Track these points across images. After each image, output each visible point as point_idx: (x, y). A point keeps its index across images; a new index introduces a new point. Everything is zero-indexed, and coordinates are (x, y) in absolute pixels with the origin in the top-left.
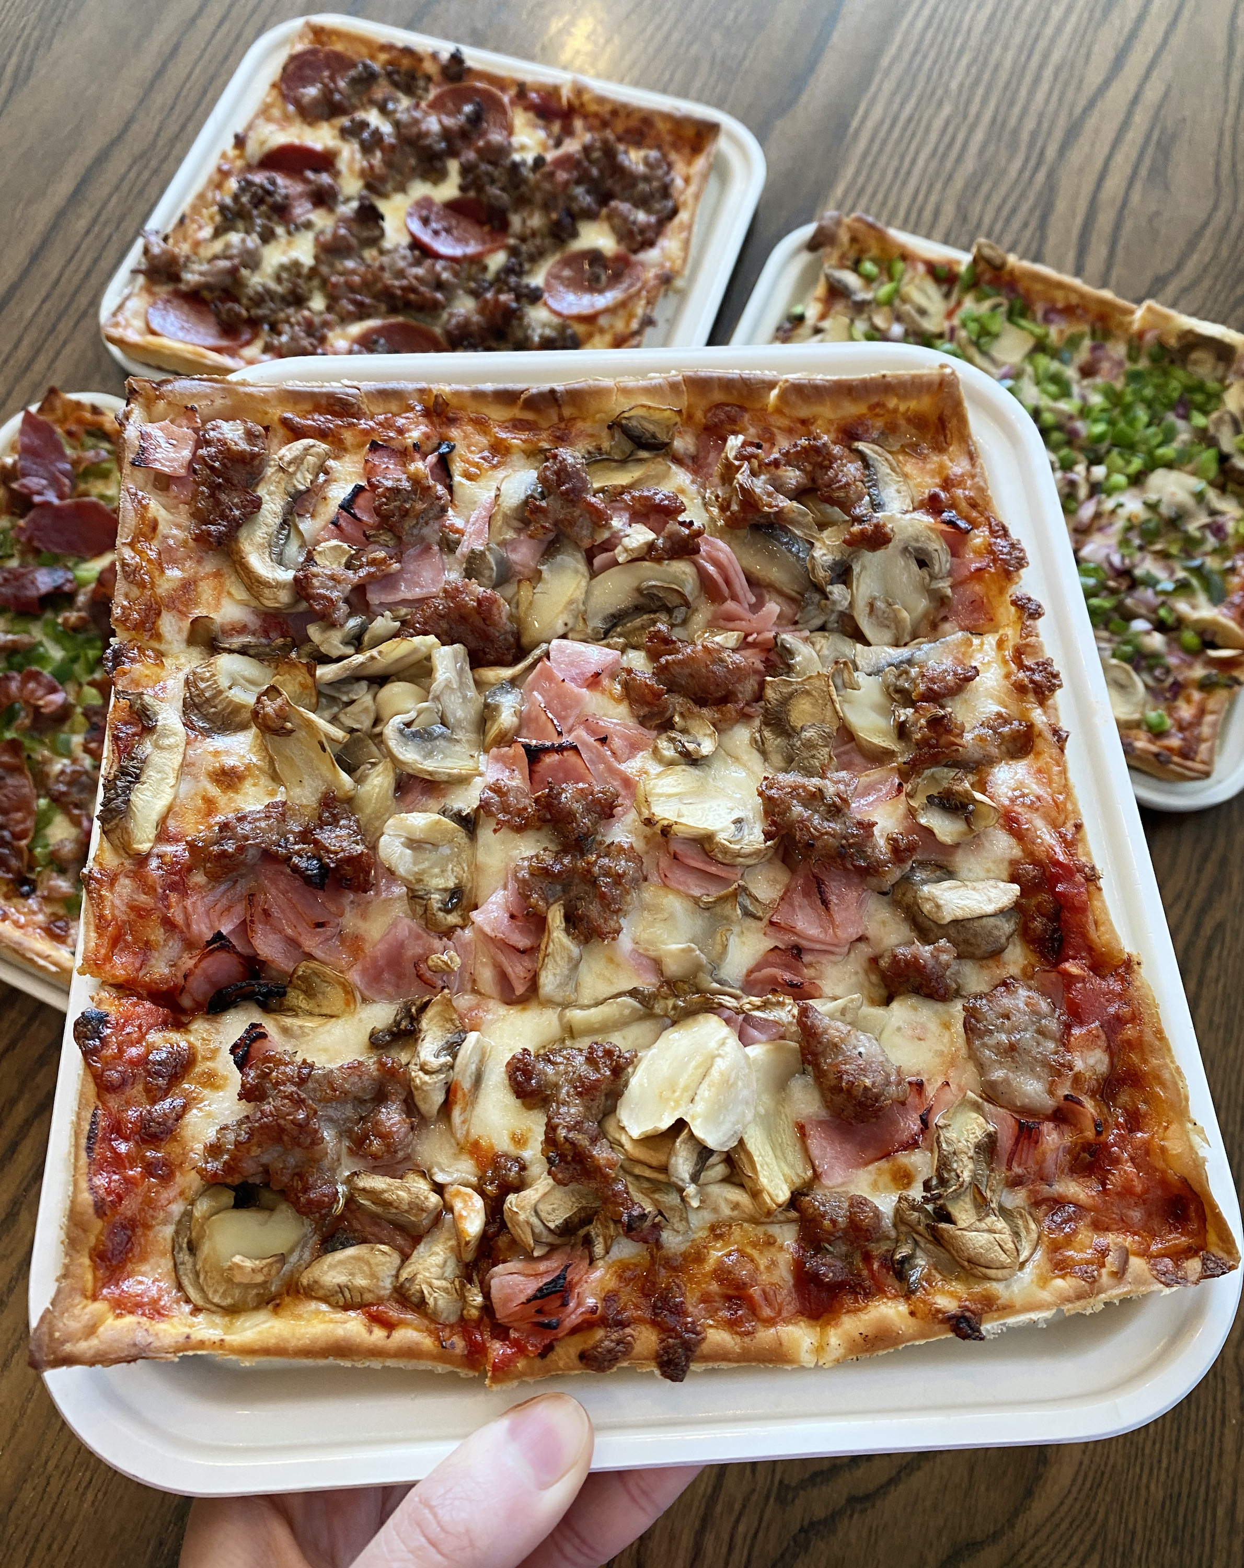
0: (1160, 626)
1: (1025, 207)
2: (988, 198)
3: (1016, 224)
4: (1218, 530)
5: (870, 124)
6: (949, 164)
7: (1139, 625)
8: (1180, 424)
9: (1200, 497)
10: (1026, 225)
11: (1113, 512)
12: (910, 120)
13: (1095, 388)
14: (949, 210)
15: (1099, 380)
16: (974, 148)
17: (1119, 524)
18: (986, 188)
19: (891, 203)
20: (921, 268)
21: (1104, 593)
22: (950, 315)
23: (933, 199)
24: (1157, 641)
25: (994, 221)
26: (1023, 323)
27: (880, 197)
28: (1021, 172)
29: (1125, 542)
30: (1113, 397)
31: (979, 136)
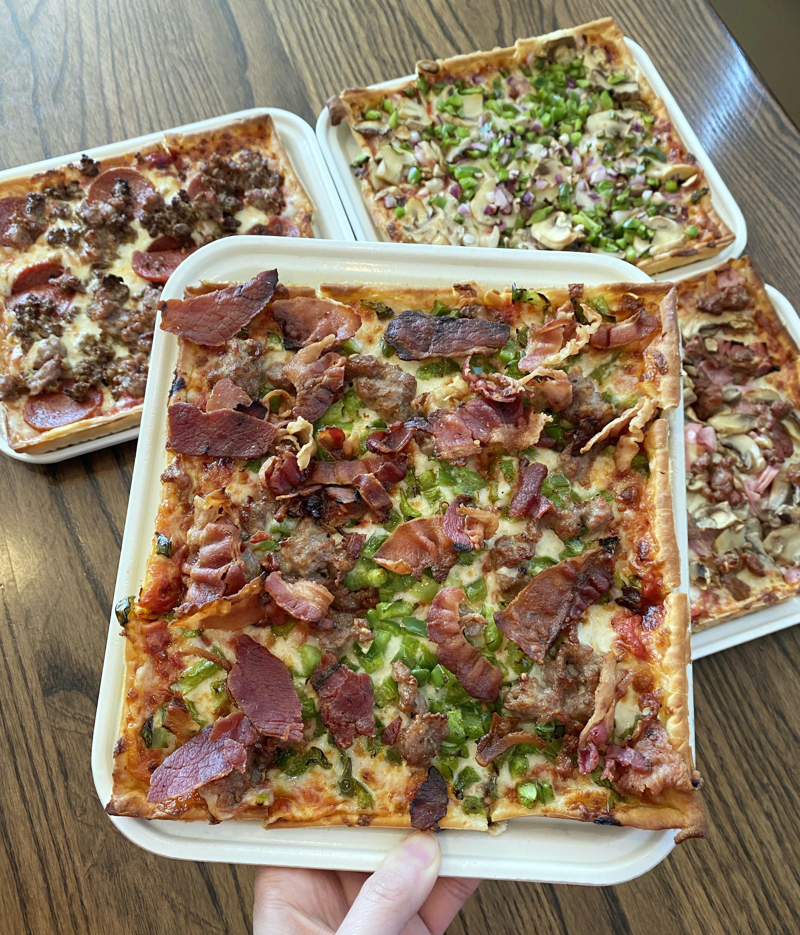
0: (654, 189)
1: (407, 37)
2: (385, 44)
3: (411, 49)
4: (637, 128)
5: (295, 45)
6: (351, 39)
7: (647, 194)
8: (577, 91)
9: (616, 118)
10: (415, 46)
11: (588, 151)
12: (312, 29)
13: (524, 101)
14: (373, 62)
15: (523, 96)
16: (356, 24)
17: (596, 156)
18: (380, 40)
19: (342, 78)
20: (398, 97)
21: (619, 191)
22: (429, 111)
23: (360, 62)
24: (658, 197)
25: (399, 54)
26: (468, 91)
27: (334, 78)
28: (388, 20)
29: (605, 163)
30: (537, 99)
31: (352, 16)
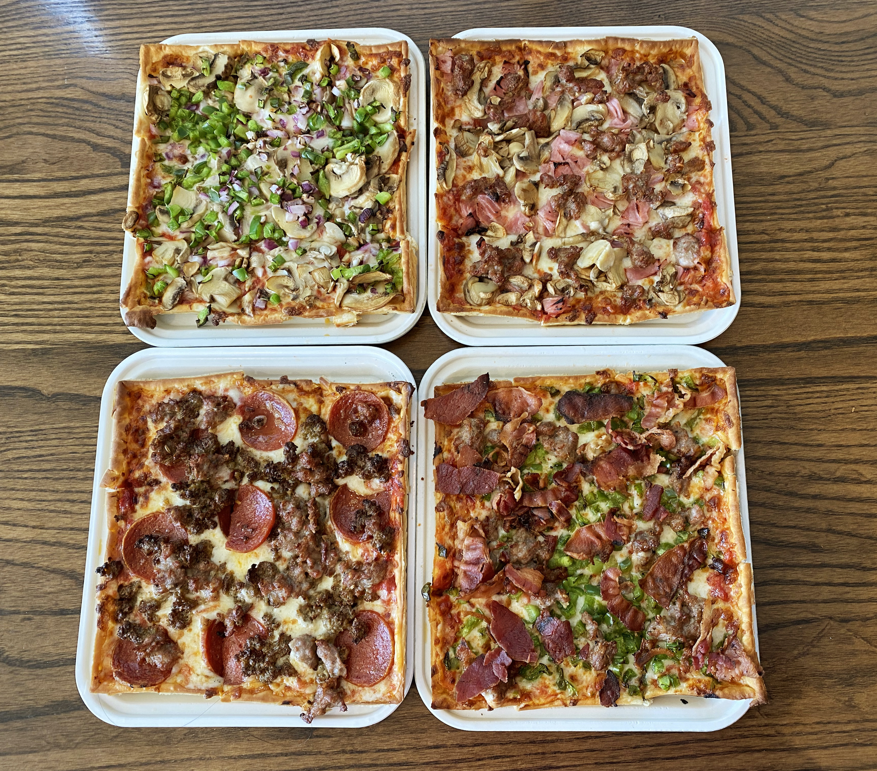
0: (331, 85)
1: (66, 231)
2: (66, 254)
3: (81, 232)
4: (264, 73)
5: (29, 338)
6: (46, 283)
7: (336, 91)
8: (202, 106)
10: (80, 227)
11: (273, 121)
12: (16, 315)
13: (194, 154)
14: (82, 272)
15: (188, 152)
16: (29, 273)
17: (279, 116)
18: (58, 257)
19: (89, 305)
20: (148, 259)
21: (325, 112)
22: (171, 238)
23: (77, 283)
25: (83, 244)
26: (167, 196)
27: (86, 313)
28: (38, 242)
29: (290, 112)
30: (196, 142)
31: (17, 273)
